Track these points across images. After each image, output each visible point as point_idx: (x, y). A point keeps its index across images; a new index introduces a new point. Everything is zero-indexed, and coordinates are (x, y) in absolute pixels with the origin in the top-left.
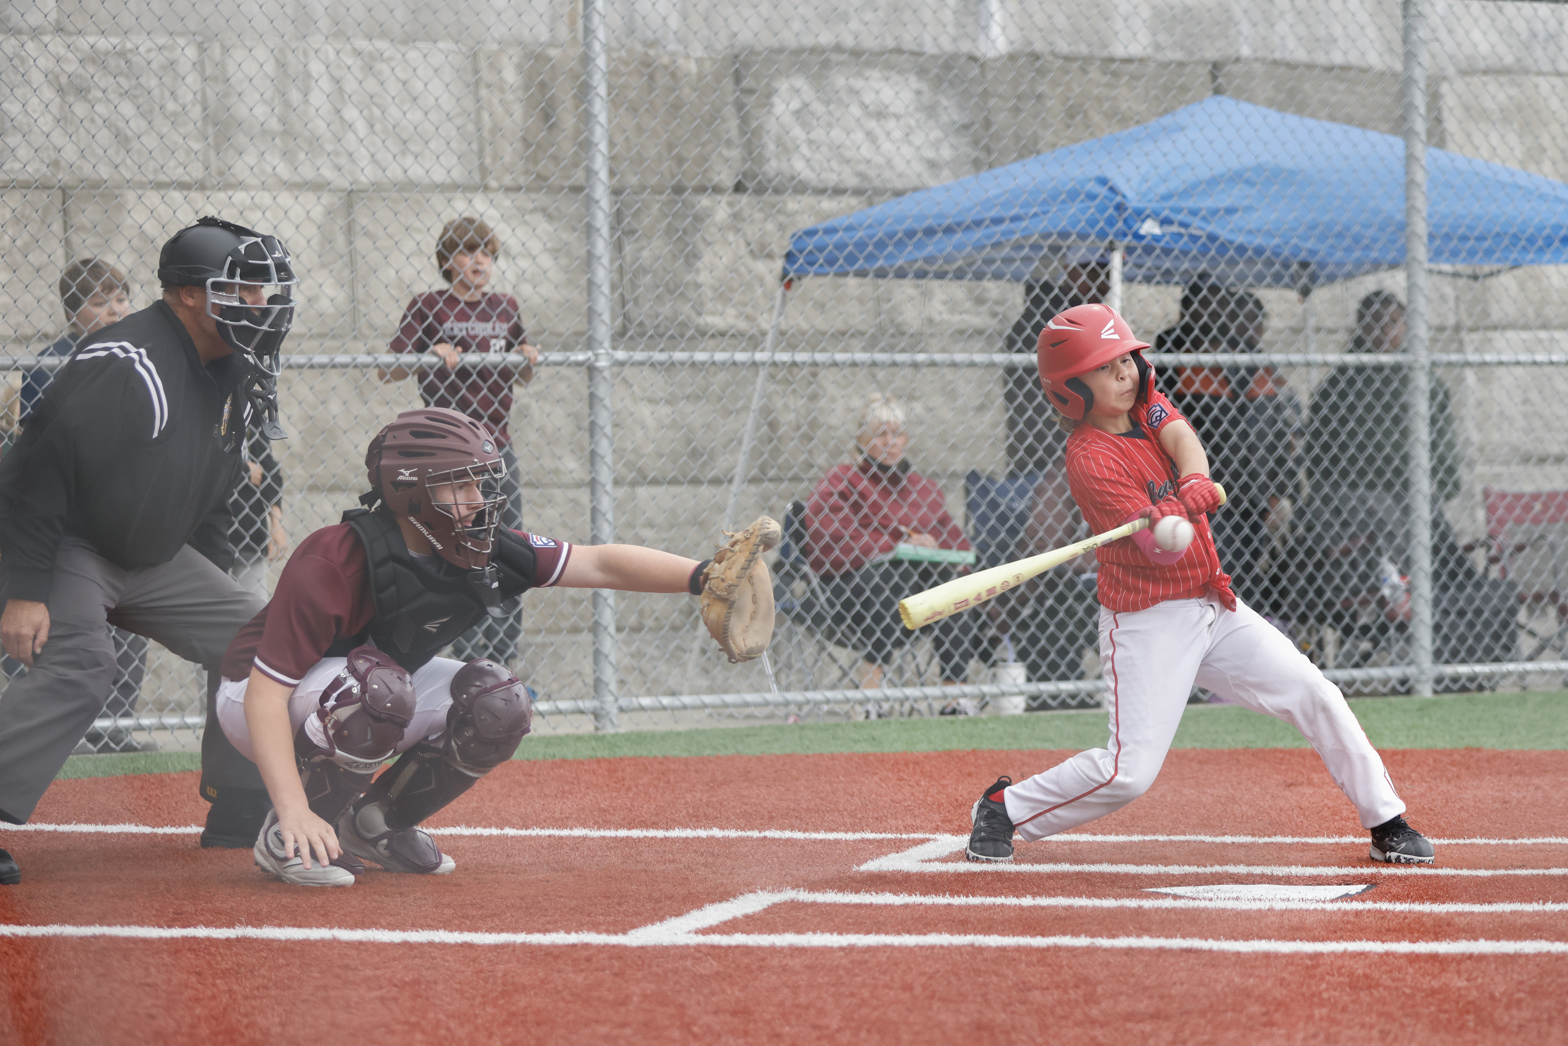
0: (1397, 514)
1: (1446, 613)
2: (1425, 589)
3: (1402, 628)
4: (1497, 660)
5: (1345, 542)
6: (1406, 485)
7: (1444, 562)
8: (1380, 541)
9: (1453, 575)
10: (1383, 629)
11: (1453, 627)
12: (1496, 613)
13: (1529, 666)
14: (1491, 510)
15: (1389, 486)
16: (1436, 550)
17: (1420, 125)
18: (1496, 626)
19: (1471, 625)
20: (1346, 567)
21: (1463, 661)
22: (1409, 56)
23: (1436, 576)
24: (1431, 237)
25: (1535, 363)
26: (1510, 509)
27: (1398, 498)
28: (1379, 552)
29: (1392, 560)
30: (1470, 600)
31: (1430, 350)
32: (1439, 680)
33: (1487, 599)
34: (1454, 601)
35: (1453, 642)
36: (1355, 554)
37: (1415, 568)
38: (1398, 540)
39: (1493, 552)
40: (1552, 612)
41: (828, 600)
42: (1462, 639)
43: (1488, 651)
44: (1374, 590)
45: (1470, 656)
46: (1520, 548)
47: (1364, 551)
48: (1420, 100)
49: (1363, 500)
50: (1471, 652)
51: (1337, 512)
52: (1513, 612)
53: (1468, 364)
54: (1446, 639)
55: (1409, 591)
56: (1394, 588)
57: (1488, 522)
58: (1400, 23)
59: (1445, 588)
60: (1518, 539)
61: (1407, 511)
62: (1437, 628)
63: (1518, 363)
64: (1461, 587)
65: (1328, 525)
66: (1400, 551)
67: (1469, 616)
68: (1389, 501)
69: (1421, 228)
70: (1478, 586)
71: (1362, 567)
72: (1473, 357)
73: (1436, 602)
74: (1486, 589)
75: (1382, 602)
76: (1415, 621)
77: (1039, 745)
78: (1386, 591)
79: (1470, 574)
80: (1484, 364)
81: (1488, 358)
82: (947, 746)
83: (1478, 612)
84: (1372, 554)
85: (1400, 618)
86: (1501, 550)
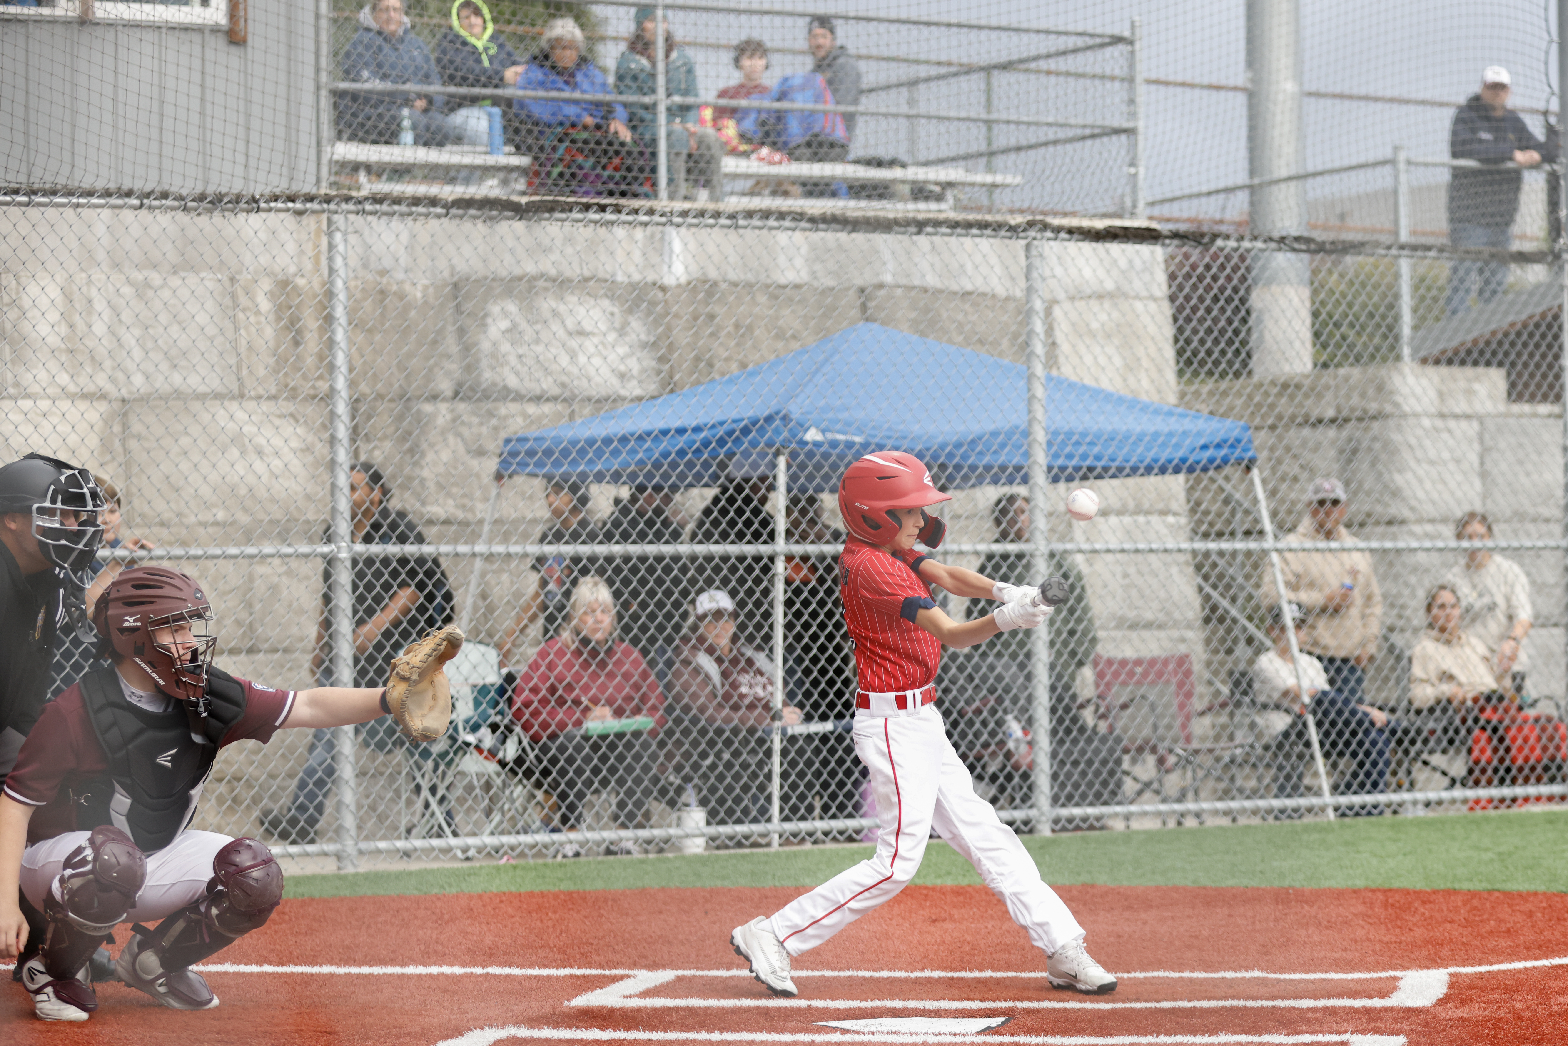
0: (1021, 680)
1: (1062, 763)
2: (1044, 743)
3: (1025, 776)
4: (1105, 803)
5: (977, 704)
6: (1028, 656)
7: (1061, 721)
8: (1007, 703)
9: (1068, 731)
10: (1009, 778)
11: (1069, 775)
12: (1104, 762)
13: (1133, 808)
14: (1100, 675)
15: (1014, 656)
16: (1053, 710)
17: (1039, 349)
18: (1104, 775)
19: (1084, 774)
20: (977, 725)
21: (1077, 805)
22: (1030, 290)
23: (1054, 732)
24: (1050, 444)
25: (1137, 551)
26: (1116, 675)
27: (1022, 666)
28: (1005, 712)
29: (1017, 718)
30: (1083, 752)
31: (1048, 540)
32: (1056, 821)
33: (1097, 752)
34: (1069, 753)
35: (1069, 788)
36: (985, 714)
37: (1036, 725)
38: (1022, 702)
39: (1102, 710)
40: (1151, 760)
41: (537, 757)
42: (1076, 786)
43: (1098, 795)
44: (1002, 744)
45: (1083, 800)
46: (1124, 707)
47: (993, 711)
48: (1039, 327)
49: (992, 668)
50: (1084, 796)
51: (971, 678)
52: (1118, 762)
53: (1080, 551)
54: (1063, 786)
55: (1031, 744)
56: (1017, 741)
57: (1097, 686)
58: (1023, 262)
59: (1061, 742)
60: (1123, 699)
61: (1029, 677)
62: (1055, 777)
63: (1123, 551)
64: (1075, 742)
65: (962, 690)
66: (1024, 710)
67: (1082, 766)
68: (1014, 669)
69: (1040, 436)
70: (1089, 741)
71: (992, 725)
72: (1086, 546)
73: (1054, 755)
74: (1096, 743)
75: (1008, 755)
76: (1037, 770)
77: (719, 883)
78: (1011, 745)
79: (1082, 730)
80: (1094, 551)
81: (1098, 546)
82: (640, 884)
83: (1090, 763)
84: (1000, 713)
85: (1024, 768)
86: (1108, 709)
